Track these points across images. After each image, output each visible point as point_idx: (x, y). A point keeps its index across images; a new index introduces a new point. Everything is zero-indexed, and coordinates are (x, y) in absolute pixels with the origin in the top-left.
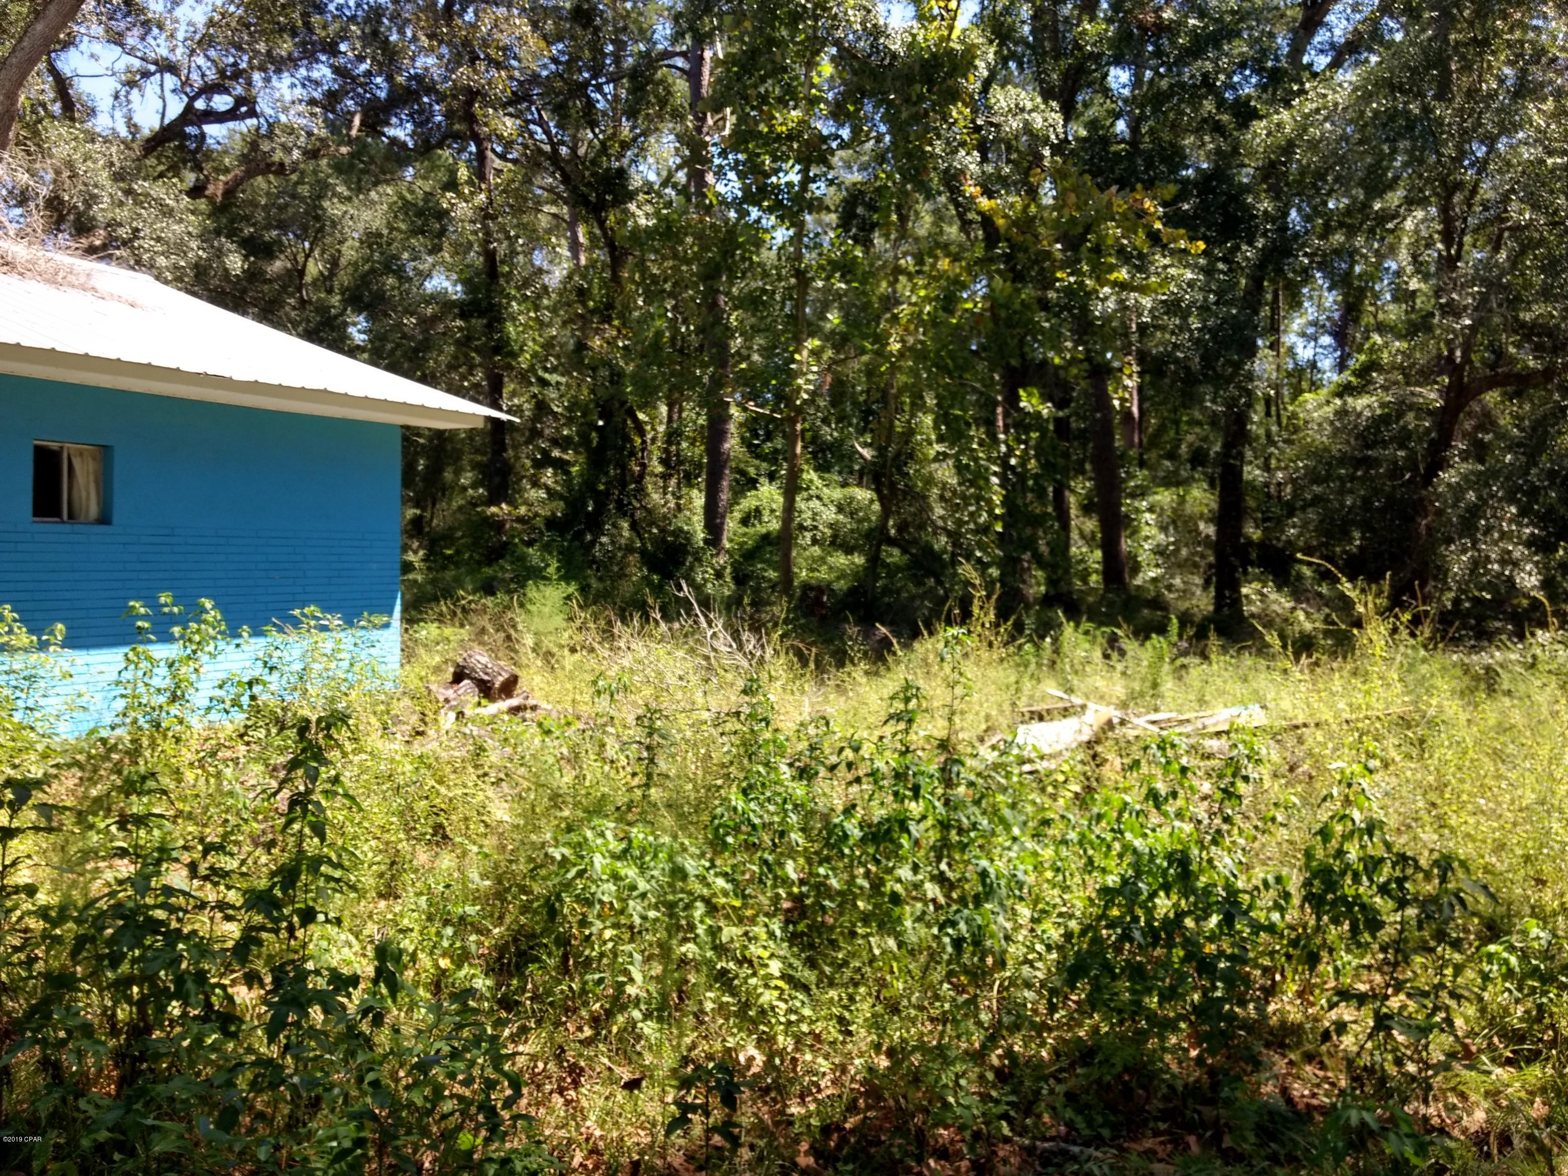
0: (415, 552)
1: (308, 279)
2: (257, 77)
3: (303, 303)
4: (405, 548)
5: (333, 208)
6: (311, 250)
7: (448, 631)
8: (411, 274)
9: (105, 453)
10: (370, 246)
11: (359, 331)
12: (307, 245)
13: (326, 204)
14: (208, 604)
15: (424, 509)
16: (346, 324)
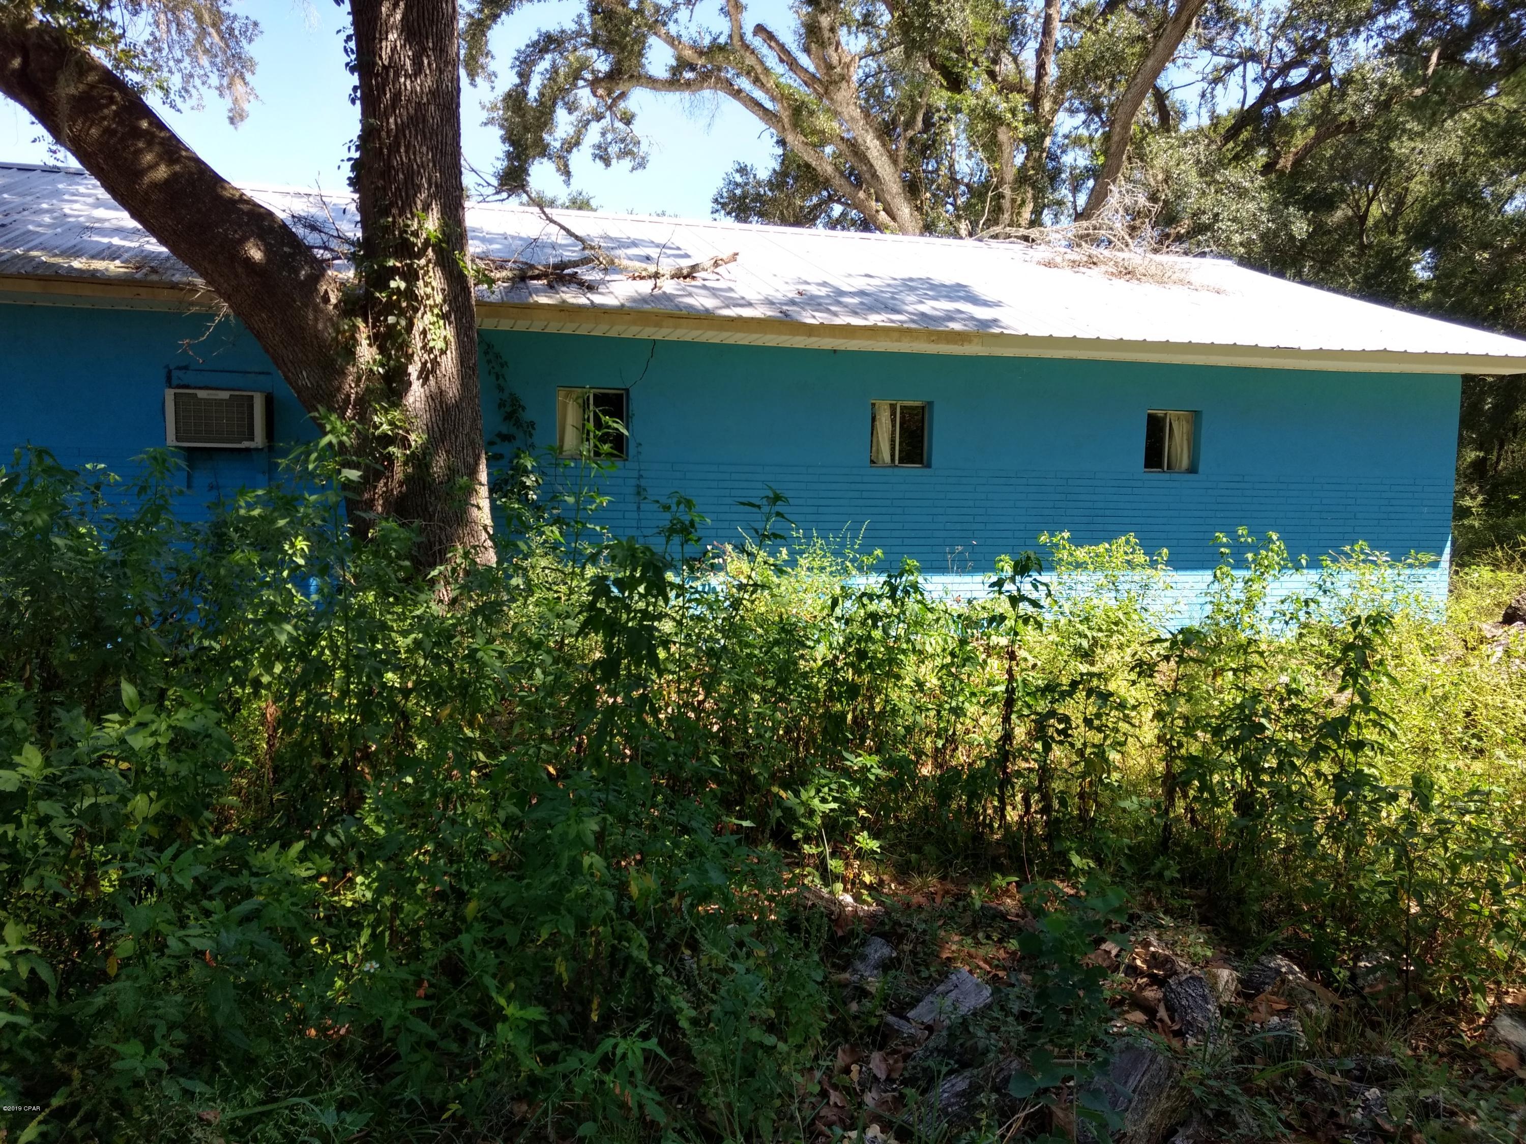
0: (1473, 497)
1: (1370, 222)
2: (1334, 43)
3: (1362, 248)
4: (1462, 493)
5: (1400, 147)
6: (1376, 192)
7: (1502, 575)
8: (1489, 199)
9: (1196, 416)
10: (1442, 180)
11: (1423, 268)
12: (1371, 188)
13: (1394, 145)
14: (1275, 537)
15: (1488, 452)
16: (1409, 264)
